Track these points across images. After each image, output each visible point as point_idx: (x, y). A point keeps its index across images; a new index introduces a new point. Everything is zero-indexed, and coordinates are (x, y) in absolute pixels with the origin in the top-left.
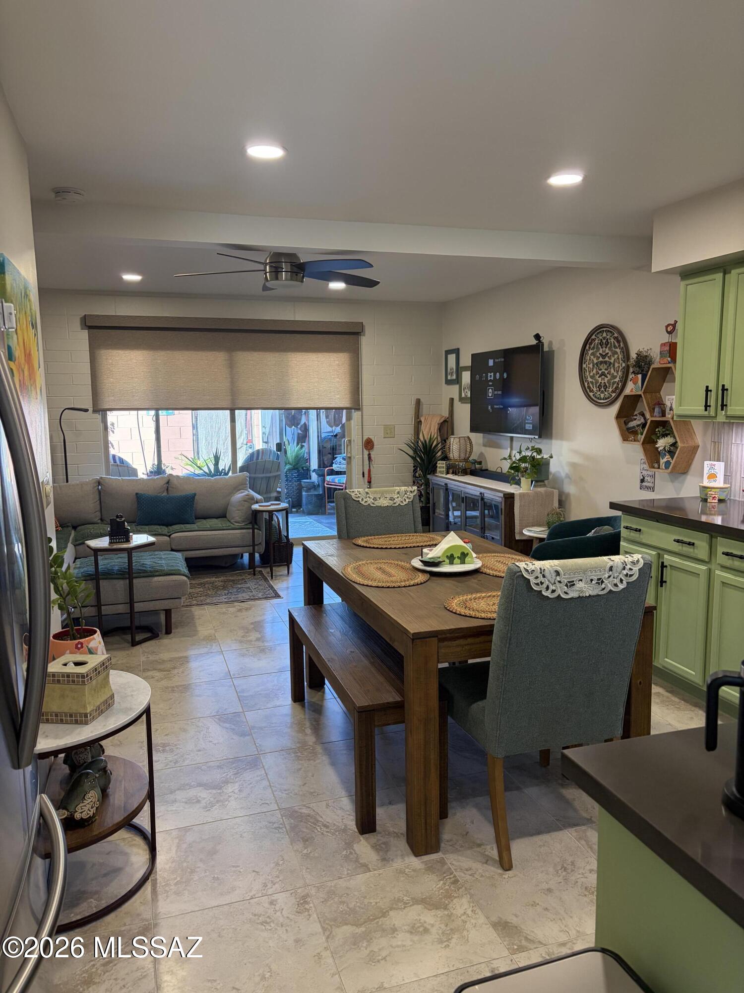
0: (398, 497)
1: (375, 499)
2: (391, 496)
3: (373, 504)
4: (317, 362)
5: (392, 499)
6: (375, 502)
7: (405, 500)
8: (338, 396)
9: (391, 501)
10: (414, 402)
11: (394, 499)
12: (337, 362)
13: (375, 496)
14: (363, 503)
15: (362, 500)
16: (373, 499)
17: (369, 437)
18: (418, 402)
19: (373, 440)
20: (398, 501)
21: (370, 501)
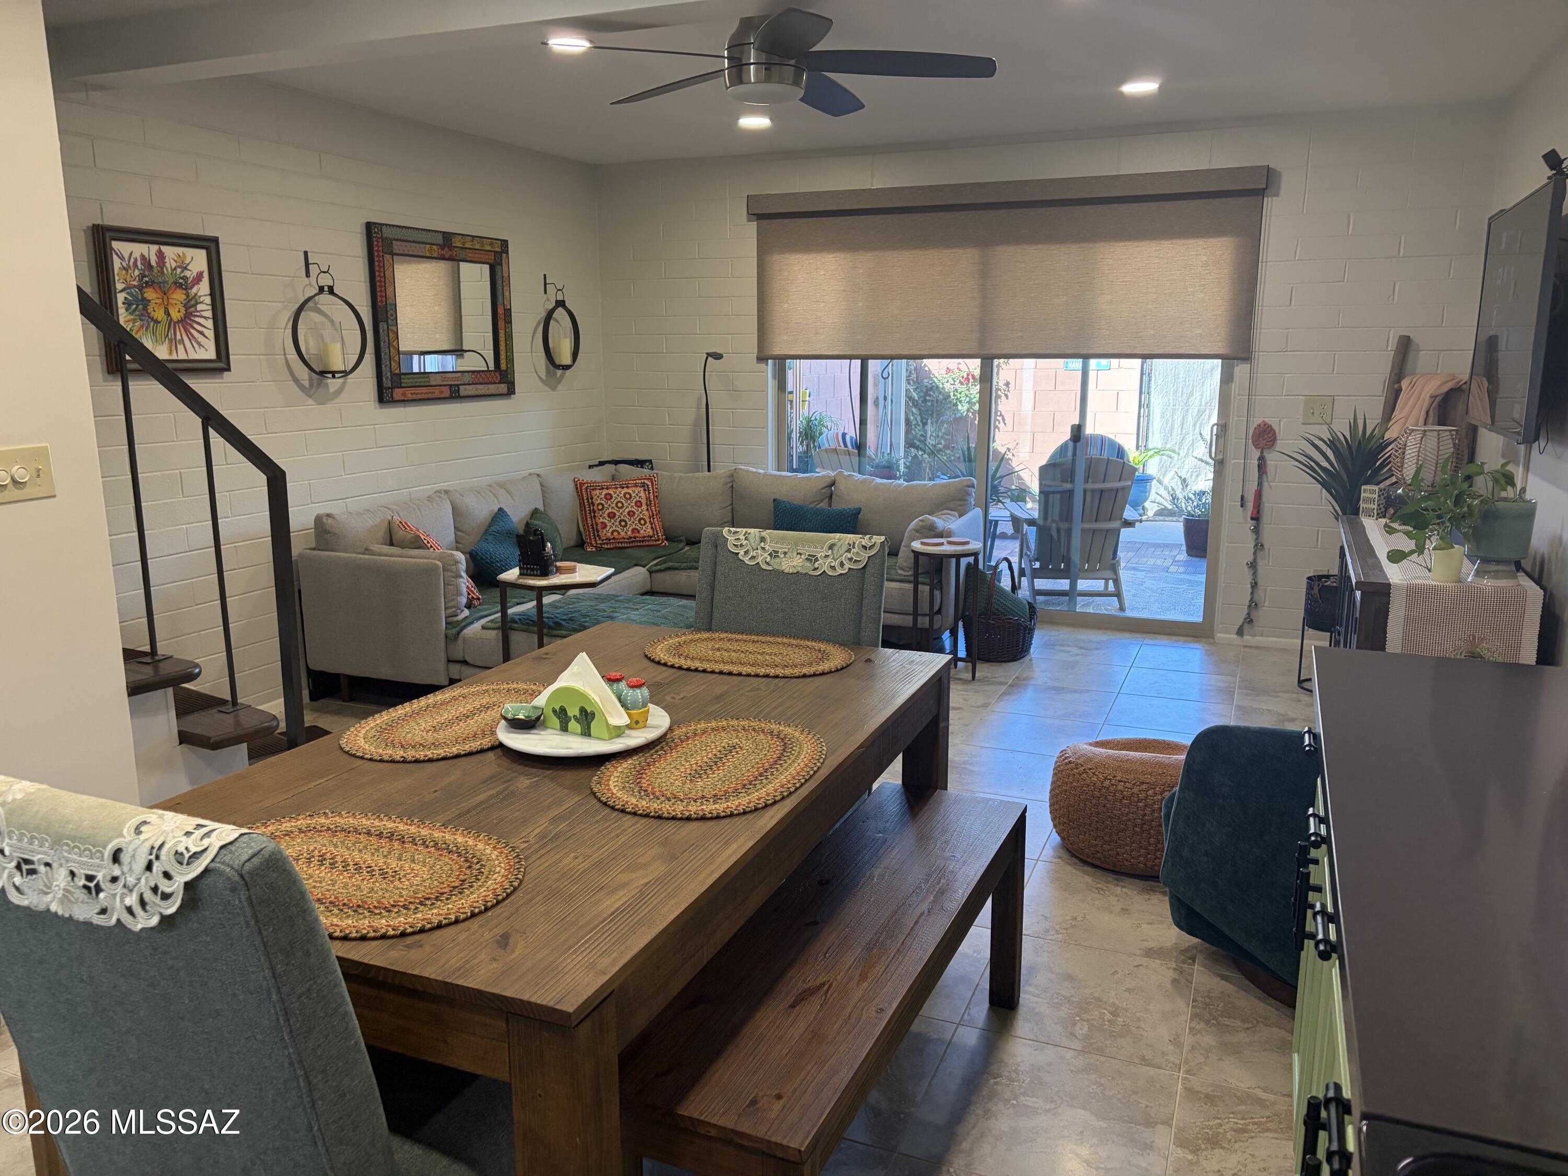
0: (826, 556)
1: (774, 554)
2: (811, 550)
3: (767, 563)
4: (1157, 261)
5: (812, 559)
6: (773, 562)
7: (842, 565)
8: (1198, 331)
9: (808, 564)
10: (1392, 345)
11: (817, 560)
12: (1204, 258)
13: (778, 547)
14: (746, 560)
15: (746, 553)
16: (770, 555)
17: (1266, 420)
18: (1405, 345)
19: (1275, 427)
20: (824, 566)
21: (762, 558)
